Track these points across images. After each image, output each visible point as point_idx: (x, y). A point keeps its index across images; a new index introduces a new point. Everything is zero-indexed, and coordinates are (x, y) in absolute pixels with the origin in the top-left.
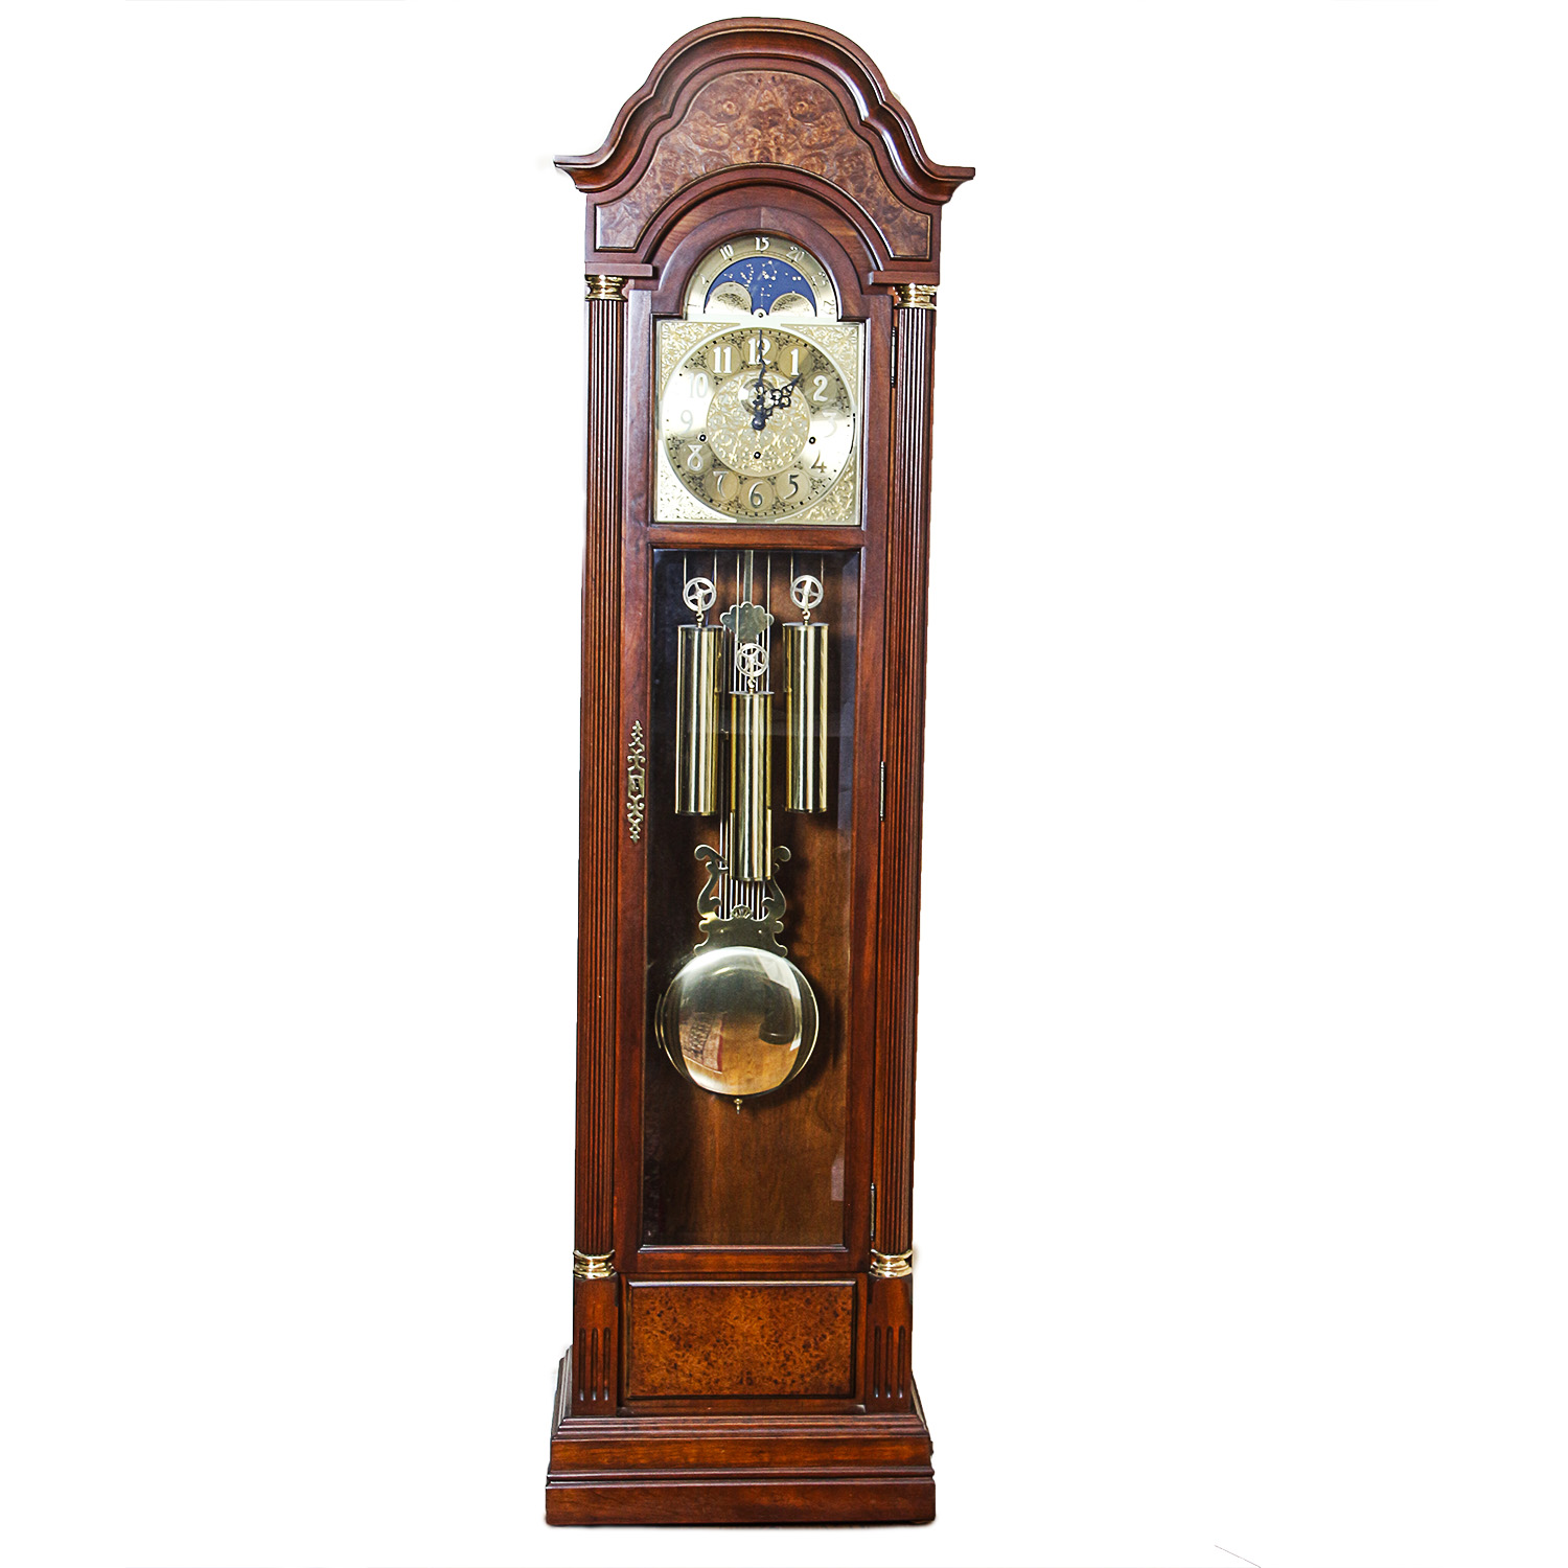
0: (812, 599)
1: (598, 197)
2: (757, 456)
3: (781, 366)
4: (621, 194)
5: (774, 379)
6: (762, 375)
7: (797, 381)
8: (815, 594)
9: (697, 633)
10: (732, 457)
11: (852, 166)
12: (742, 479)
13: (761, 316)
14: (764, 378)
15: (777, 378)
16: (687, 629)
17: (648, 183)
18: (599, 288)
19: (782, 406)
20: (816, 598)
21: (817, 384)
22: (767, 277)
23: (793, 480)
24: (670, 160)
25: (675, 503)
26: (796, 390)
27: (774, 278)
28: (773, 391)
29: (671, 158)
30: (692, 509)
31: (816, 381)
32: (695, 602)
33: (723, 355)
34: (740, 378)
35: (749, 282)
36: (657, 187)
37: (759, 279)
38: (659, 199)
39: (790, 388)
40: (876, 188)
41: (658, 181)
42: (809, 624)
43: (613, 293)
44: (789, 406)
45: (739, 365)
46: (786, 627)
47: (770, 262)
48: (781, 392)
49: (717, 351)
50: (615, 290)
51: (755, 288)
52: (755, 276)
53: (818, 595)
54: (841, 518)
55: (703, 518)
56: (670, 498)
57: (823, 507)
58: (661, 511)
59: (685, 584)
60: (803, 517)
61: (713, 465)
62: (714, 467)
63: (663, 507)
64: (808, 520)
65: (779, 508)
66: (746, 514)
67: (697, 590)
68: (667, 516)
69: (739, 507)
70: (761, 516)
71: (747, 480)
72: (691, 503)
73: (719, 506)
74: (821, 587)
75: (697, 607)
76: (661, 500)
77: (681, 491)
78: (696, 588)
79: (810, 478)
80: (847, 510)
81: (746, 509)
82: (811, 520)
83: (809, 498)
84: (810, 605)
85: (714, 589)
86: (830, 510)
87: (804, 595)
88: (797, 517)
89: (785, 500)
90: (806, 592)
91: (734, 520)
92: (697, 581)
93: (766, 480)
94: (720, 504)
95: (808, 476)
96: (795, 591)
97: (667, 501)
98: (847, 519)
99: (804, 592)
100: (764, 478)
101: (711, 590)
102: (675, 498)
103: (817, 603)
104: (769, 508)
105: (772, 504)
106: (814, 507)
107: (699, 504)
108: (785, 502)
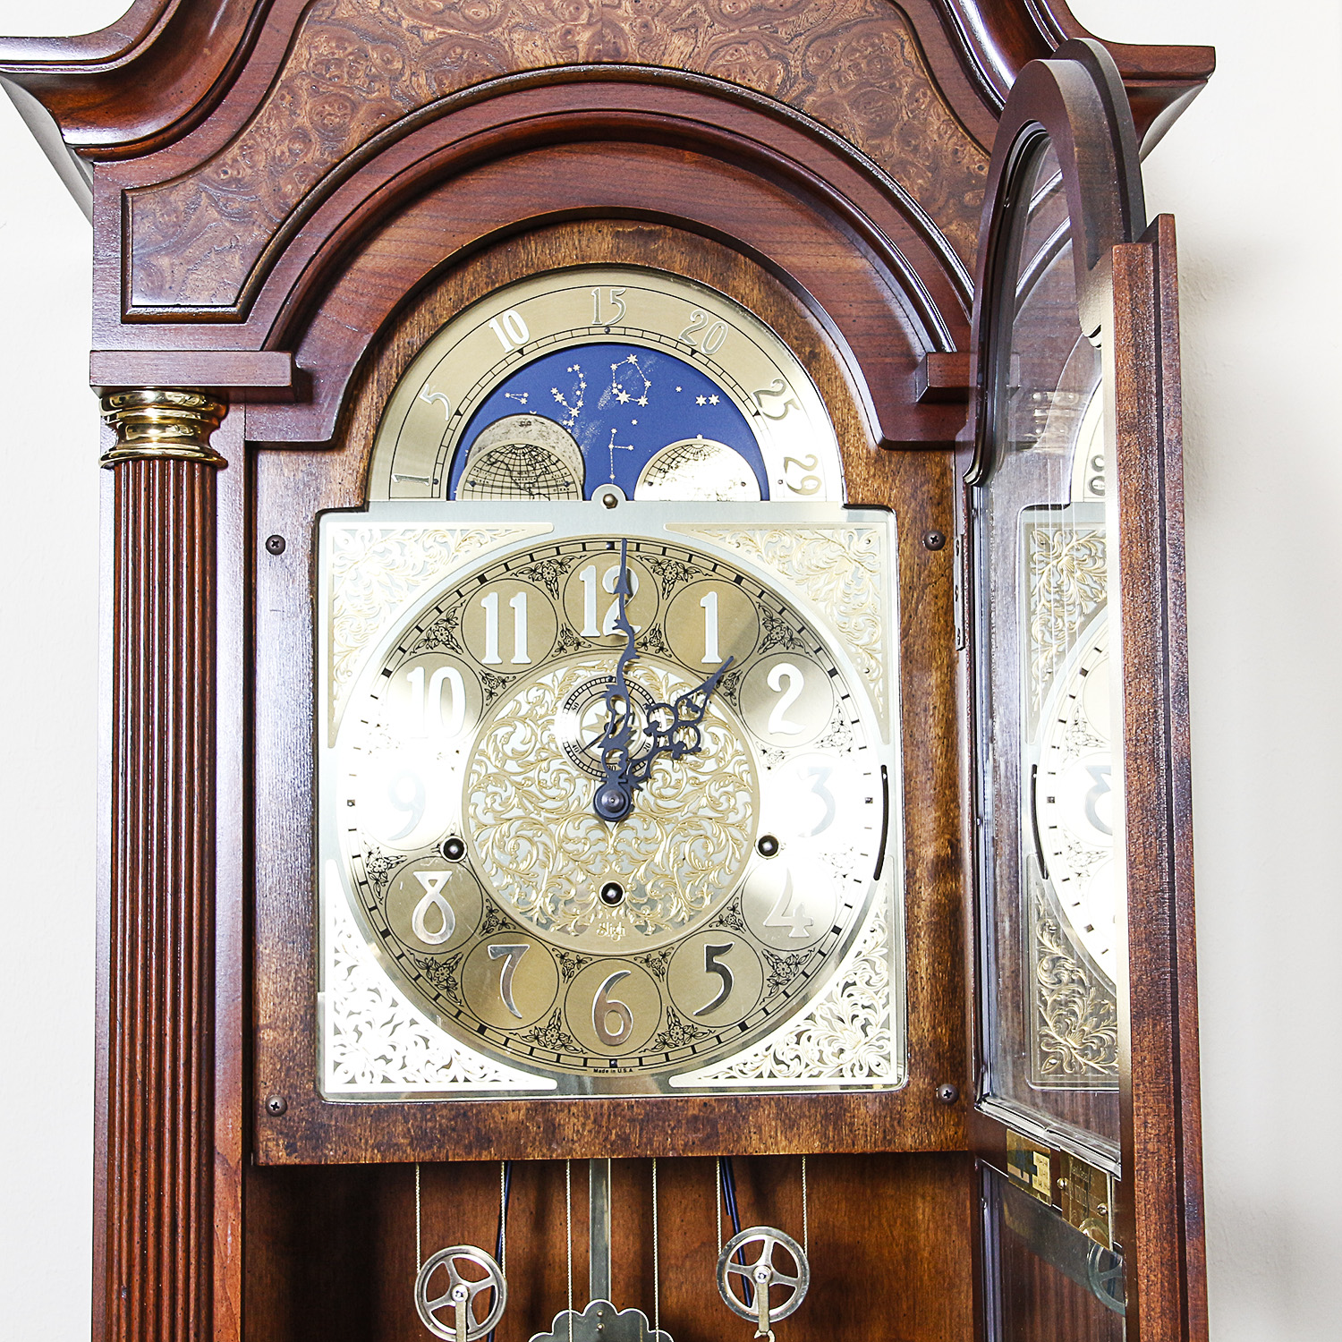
0: (778, 1295)
1: (133, 172)
2: (612, 893)
3: (674, 641)
4: (197, 161)
5: (651, 676)
6: (624, 668)
7: (722, 681)
8: (787, 1280)
10: (539, 900)
11: (856, 66)
12: (571, 965)
13: (612, 505)
14: (630, 676)
15: (660, 673)
17: (274, 126)
18: (140, 425)
19: (677, 752)
20: (789, 1291)
21: (776, 687)
22: (624, 397)
23: (716, 960)
24: (339, 63)
25: (377, 1041)
26: (716, 709)
27: (643, 401)
28: (652, 708)
29: (339, 54)
30: (426, 1055)
31: (773, 680)
32: (447, 1316)
33: (506, 615)
34: (554, 678)
35: (574, 412)
36: (302, 135)
37: (602, 403)
38: (305, 167)
39: (699, 701)
40: (925, 123)
41: (303, 120)
43: (182, 439)
44: (696, 750)
45: (549, 641)
47: (632, 359)
48: (674, 710)
49: (489, 601)
50: (187, 431)
51: (591, 429)
52: (592, 396)
53: (795, 1282)
54: (857, 1068)
55: (461, 1079)
56: (363, 1028)
57: (804, 1038)
58: (337, 1064)
59: (418, 1265)
60: (748, 1066)
61: (484, 927)
62: (488, 932)
63: (343, 1054)
64: (766, 1075)
65: (681, 1044)
66: (585, 1065)
67: (454, 1282)
68: (352, 1081)
69: (563, 1045)
70: (628, 1070)
71: (583, 966)
72: (424, 1038)
73: (505, 1044)
74: (800, 1255)
75: (454, 1332)
76: (337, 1032)
77: (394, 1004)
78: (452, 1274)
79: (766, 953)
80: (874, 1040)
81: (585, 1050)
82: (772, 1075)
83: (764, 1009)
84: (773, 1312)
85: (503, 1277)
86: (824, 1043)
87: (756, 1282)
88: (731, 1068)
89: (696, 1019)
90: (762, 1276)
91: (551, 1084)
92: (455, 1257)
93: (638, 962)
94: (508, 1039)
95: (760, 948)
96: (727, 1270)
97: (356, 1035)
98: (875, 1069)
99: (756, 1275)
100: (631, 959)
101: (491, 1281)
102: (377, 1025)
103: (792, 1306)
104: (652, 1044)
105: (659, 1032)
106: (780, 1038)
107: (445, 1043)
108: (695, 1026)
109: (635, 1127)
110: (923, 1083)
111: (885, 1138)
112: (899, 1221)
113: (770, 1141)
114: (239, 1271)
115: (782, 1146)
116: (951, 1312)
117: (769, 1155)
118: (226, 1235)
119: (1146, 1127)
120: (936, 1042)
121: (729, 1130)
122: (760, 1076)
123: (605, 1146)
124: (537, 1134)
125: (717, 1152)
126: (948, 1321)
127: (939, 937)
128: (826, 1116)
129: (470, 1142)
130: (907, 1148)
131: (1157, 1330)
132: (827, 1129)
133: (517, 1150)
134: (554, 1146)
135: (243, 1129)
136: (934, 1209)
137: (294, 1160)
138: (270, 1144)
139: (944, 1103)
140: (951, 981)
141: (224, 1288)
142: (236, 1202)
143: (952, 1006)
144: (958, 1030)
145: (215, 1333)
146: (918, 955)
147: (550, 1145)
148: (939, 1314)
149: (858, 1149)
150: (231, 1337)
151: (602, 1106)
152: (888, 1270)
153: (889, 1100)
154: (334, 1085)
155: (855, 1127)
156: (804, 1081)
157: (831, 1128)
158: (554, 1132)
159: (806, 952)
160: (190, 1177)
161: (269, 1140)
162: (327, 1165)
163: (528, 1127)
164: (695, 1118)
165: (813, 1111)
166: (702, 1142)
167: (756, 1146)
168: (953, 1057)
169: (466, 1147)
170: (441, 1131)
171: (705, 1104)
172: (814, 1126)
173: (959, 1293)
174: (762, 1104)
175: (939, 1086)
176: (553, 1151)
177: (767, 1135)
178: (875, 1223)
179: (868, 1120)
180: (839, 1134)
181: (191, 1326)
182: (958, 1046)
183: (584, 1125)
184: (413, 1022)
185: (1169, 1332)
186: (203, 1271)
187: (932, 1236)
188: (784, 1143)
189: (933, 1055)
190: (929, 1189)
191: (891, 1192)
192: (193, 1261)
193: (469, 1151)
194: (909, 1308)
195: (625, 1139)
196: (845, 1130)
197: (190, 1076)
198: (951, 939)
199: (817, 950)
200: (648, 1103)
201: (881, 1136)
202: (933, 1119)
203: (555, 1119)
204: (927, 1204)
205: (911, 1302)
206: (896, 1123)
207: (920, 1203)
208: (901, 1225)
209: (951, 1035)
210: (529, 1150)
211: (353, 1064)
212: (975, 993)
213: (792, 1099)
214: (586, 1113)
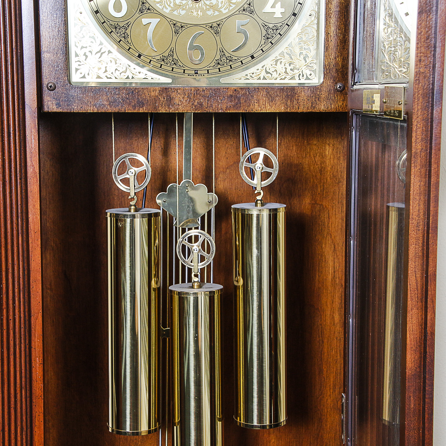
0: (266, 175)
8: (269, 170)
9: (128, 220)
12: (178, 28)
16: (117, 215)
20: (270, 174)
25: (94, 60)
30: (116, 66)
32: (126, 182)
42: (262, 205)
46: (235, 209)
53: (272, 171)
54: (301, 76)
55: (131, 77)
56: (88, 54)
57: (279, 63)
58: (77, 70)
59: (114, 161)
60: (255, 74)
61: (140, 10)
62: (141, 13)
63: (79, 65)
64: (262, 78)
65: (225, 64)
66: (184, 73)
67: (129, 168)
68: (84, 77)
69: (175, 64)
70: (202, 75)
71: (183, 29)
72: (114, 59)
73: (150, 63)
74: (275, 160)
75: (129, 188)
76: (77, 55)
77: (101, 44)
78: (128, 165)
79: (263, 24)
80: (309, 64)
81: (184, 66)
82: (264, 78)
83: (262, 49)
84: (263, 183)
85: (149, 166)
86: (287, 65)
87: (256, 170)
88: (247, 75)
89: (232, 53)
90: (258, 168)
91: (169, 81)
92: (129, 157)
93: (207, 28)
94: (151, 60)
95: (261, 22)
96: (244, 165)
97: (85, 57)
98: (309, 76)
99: (256, 167)
100: (204, 26)
101: (145, 167)
102: (94, 53)
103: (271, 180)
104: (213, 64)
105: (216, 59)
106: (268, 62)
107: (124, 61)
108: (232, 56)
109: (205, 99)
110: (330, 82)
111: (312, 105)
112: (318, 154)
113: (263, 106)
114: (38, 154)
115: (269, 109)
116: (339, 193)
117: (262, 113)
118: (31, 139)
119: (420, 62)
120: (337, 64)
121: (245, 101)
122: (259, 79)
123: (192, 107)
124: (163, 101)
125: (240, 111)
126: (337, 196)
127: (339, 18)
128: (287, 96)
129: (135, 104)
130: (321, 110)
131: (419, 147)
132: (287, 102)
133: (155, 108)
134: (171, 107)
135: (37, 94)
136: (333, 150)
137: (59, 110)
138: (49, 103)
139: (338, 91)
140: (344, 37)
141: (31, 161)
142: (35, 126)
143: (344, 48)
144: (345, 59)
145: (28, 180)
146: (330, 26)
147: (169, 106)
148: (334, 193)
149: (300, 111)
150: (35, 181)
151: (191, 90)
152: (313, 176)
153: (314, 89)
154: (75, 78)
155: (300, 101)
156: (278, 81)
157: (289, 101)
158: (170, 101)
159: (281, 24)
160: (15, 113)
161: (48, 101)
162: (74, 112)
163: (159, 98)
164: (231, 96)
165: (281, 94)
166: (234, 106)
167: (257, 108)
168: (343, 71)
169: (133, 106)
170: (122, 100)
171: (235, 90)
172: (282, 100)
173: (342, 185)
174: (260, 90)
175: (336, 83)
176: (170, 109)
177: (262, 104)
178: (308, 155)
179: (305, 98)
180: (292, 104)
181: (18, 175)
182: (345, 67)
183: (183, 98)
184: (110, 52)
185: (424, 148)
186: (22, 153)
187: (332, 162)
188: (269, 107)
189: (334, 70)
190: (331, 141)
191: (315, 142)
192: (18, 148)
193: (134, 107)
194: (321, 191)
195: (201, 104)
196: (295, 102)
197: (13, 70)
198: (345, 19)
199: (285, 24)
200: (211, 89)
201: (310, 105)
202: (333, 98)
203: (171, 95)
204: (330, 148)
205: (322, 188)
206: (317, 99)
207: (327, 147)
208: (319, 156)
209: (343, 61)
210: (160, 108)
211: (84, 70)
212: (353, 39)
213: (273, 88)
214: (184, 93)
